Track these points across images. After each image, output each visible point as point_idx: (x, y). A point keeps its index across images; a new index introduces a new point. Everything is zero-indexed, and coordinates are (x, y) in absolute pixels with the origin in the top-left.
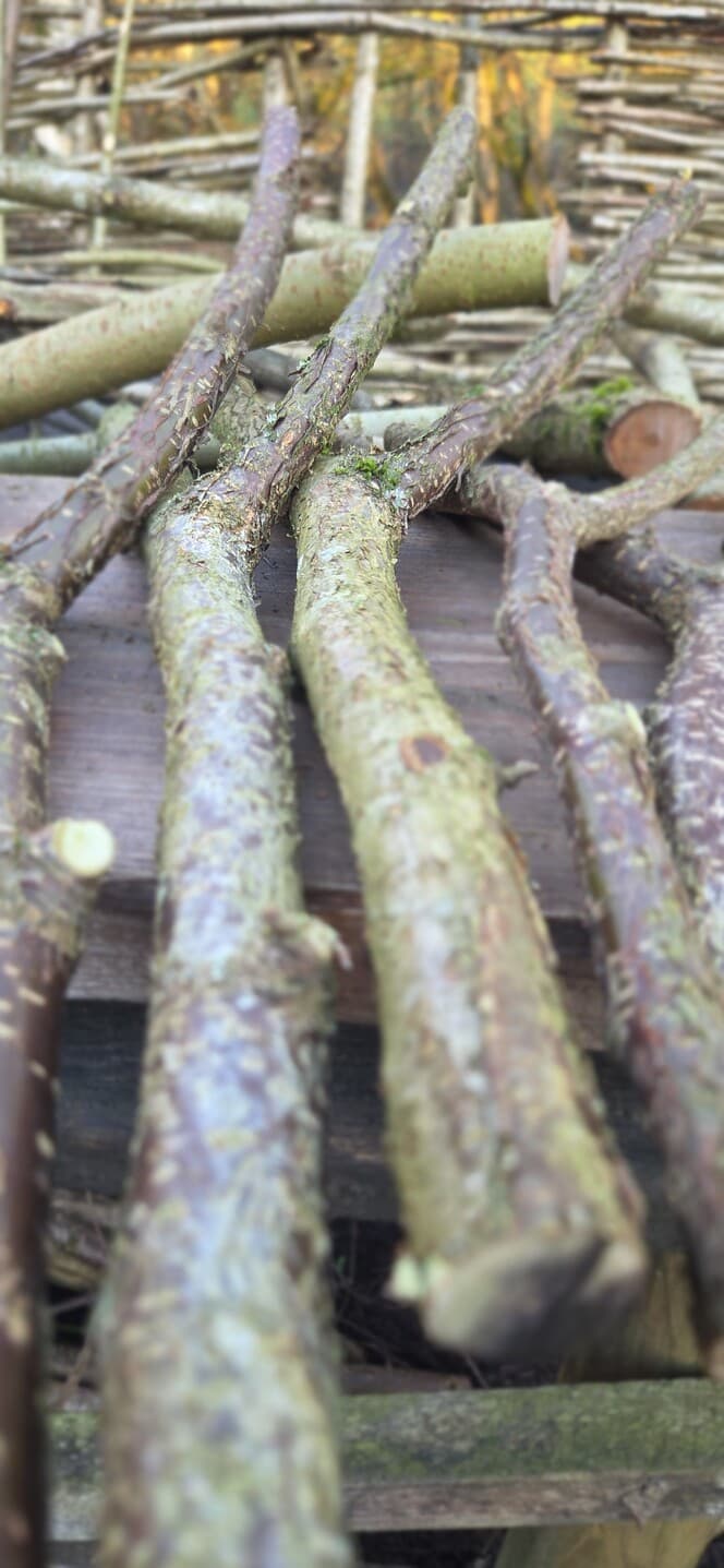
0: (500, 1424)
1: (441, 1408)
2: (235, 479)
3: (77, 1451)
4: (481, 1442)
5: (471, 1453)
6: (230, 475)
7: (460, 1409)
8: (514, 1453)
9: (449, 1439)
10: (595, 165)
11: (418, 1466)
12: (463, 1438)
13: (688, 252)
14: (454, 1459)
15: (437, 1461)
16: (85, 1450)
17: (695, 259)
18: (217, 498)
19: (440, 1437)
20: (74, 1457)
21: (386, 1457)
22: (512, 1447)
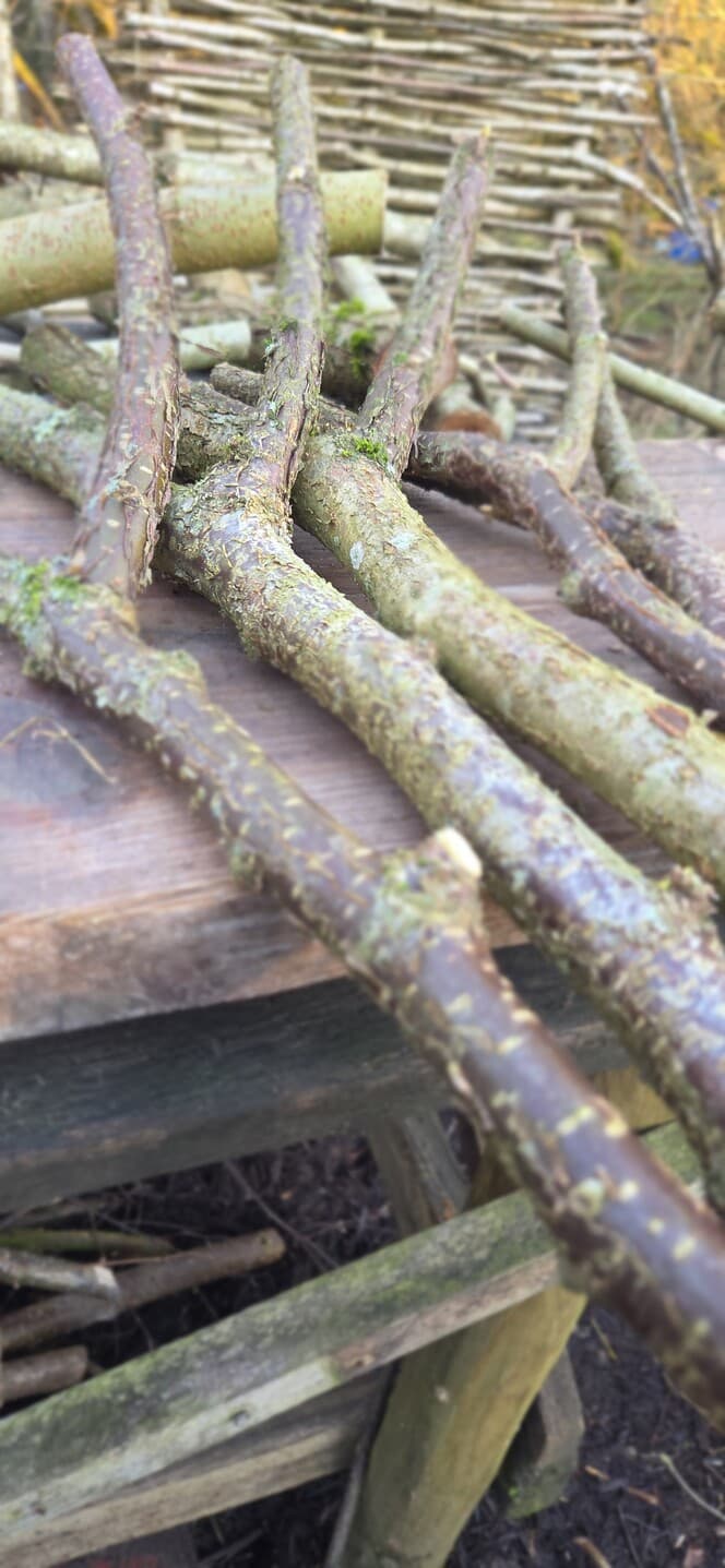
0: (503, 1227)
1: (452, 1234)
2: (260, 473)
3: (141, 1396)
4: (495, 1246)
5: (490, 1258)
6: (254, 468)
7: (468, 1229)
8: (524, 1244)
9: (469, 1253)
10: (145, 28)
11: (451, 1283)
12: (479, 1248)
13: (247, 125)
14: (479, 1267)
15: (467, 1273)
16: (147, 1393)
17: (254, 132)
18: (253, 493)
19: (462, 1254)
20: (139, 1403)
21: (423, 1287)
22: (520, 1240)
